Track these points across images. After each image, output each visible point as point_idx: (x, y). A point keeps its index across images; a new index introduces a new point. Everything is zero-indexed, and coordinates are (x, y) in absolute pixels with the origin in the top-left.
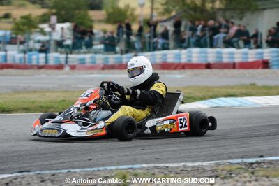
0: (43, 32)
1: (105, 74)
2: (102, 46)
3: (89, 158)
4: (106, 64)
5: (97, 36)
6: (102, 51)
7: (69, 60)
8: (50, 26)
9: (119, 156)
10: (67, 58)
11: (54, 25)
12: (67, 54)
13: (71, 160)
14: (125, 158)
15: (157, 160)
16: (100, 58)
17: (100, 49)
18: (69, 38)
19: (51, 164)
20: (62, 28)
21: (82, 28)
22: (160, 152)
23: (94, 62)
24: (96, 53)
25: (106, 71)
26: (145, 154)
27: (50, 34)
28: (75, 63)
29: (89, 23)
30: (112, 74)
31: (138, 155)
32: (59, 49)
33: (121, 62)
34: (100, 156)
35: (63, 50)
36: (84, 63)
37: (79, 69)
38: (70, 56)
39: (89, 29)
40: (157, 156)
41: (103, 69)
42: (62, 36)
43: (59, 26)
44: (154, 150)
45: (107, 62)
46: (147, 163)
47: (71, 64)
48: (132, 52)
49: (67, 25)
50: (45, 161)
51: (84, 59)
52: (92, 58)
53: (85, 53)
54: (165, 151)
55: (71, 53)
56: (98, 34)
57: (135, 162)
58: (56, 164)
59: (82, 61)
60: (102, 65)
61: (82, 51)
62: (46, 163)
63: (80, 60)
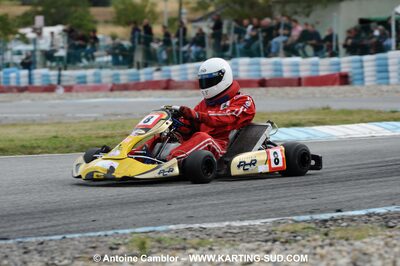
0: (24, 39)
1: (115, 97)
2: (109, 58)
3: (93, 218)
4: (116, 83)
5: (101, 44)
6: (110, 64)
7: (62, 78)
8: (35, 30)
9: (136, 214)
10: (60, 76)
11: (41, 29)
12: (60, 70)
13: (67, 221)
14: (144, 217)
15: (190, 219)
16: (107, 75)
17: (107, 62)
18: (63, 48)
19: (38, 228)
20: (52, 33)
21: (80, 32)
22: (194, 208)
23: (99, 81)
24: (101, 68)
25: (117, 93)
26: (173, 210)
27: (34, 41)
28: (72, 83)
29: (91, 26)
30: (126, 96)
31: (162, 212)
32: (49, 63)
33: (138, 79)
34: (109, 215)
35: (54, 64)
36: (85, 82)
37: (77, 91)
38: (64, 72)
39: (92, 34)
40: (190, 213)
41: (112, 90)
42: (52, 45)
43: (47, 31)
44: (186, 205)
45: (118, 79)
46: (174, 224)
47: (65, 84)
48: (152, 65)
49: (58, 29)
50: (30, 223)
51: (84, 77)
52: (95, 75)
53: (86, 68)
54: (202, 206)
55: (66, 69)
56: (104, 40)
57: (159, 222)
58: (45, 227)
59: (82, 80)
60: (110, 85)
61: (81, 65)
62: (31, 226)
63: (79, 78)
